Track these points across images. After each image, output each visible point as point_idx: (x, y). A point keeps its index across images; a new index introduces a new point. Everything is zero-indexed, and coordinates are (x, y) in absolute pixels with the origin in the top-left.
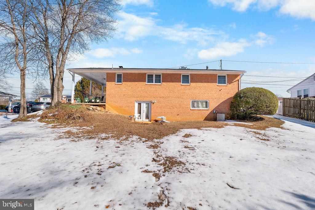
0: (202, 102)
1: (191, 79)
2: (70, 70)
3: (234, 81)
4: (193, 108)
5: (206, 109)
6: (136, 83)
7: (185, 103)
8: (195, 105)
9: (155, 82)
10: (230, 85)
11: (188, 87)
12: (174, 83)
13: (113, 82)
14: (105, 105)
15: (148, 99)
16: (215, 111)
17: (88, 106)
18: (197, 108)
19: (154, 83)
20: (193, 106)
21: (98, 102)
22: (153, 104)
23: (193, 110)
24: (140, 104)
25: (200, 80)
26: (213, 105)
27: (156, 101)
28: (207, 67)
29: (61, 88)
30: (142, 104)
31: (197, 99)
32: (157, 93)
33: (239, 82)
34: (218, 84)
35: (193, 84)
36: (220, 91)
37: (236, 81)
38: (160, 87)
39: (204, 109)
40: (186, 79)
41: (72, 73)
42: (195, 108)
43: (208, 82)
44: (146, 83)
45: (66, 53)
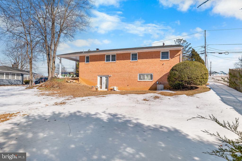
0: (147, 75)
1: (139, 56)
2: (58, 56)
3: (175, 56)
4: (140, 80)
5: (150, 80)
6: (98, 62)
7: (134, 76)
8: (142, 78)
9: (112, 61)
10: (172, 60)
11: (136, 63)
12: (125, 61)
13: (83, 62)
14: (78, 79)
15: (106, 74)
16: (158, 82)
17: (69, 79)
18: (143, 80)
19: (110, 62)
20: (140, 79)
21: (75, 77)
22: (110, 77)
23: (140, 82)
24: (101, 78)
25: (145, 57)
26: (156, 78)
27: (111, 75)
29: (54, 68)
30: (103, 78)
31: (143, 73)
32: (113, 69)
33: (180, 56)
34: (161, 60)
35: (140, 61)
36: (163, 65)
37: (178, 55)
38: (115, 64)
39: (149, 80)
40: (134, 57)
41: (59, 58)
42: (142, 80)
43: (153, 58)
44: (105, 62)
45: (57, 45)
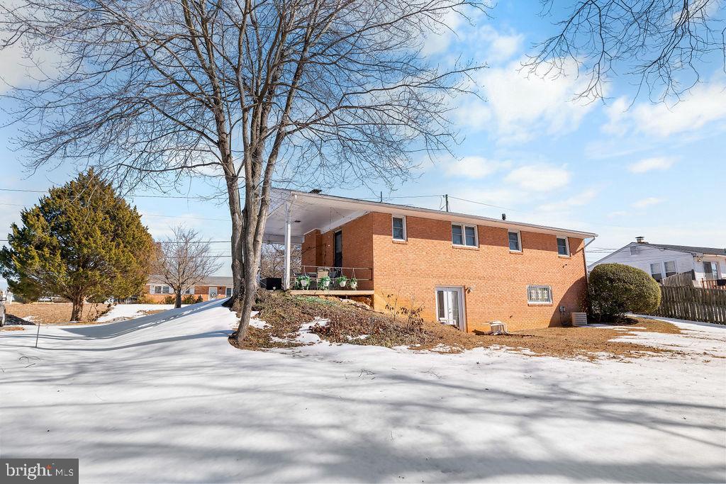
0: (542, 290)
1: (523, 241)
3: (578, 250)
4: (532, 303)
5: (548, 303)
6: (435, 242)
7: (519, 291)
8: (534, 297)
9: (467, 244)
10: (574, 258)
11: (520, 257)
13: (387, 235)
14: (371, 296)
15: (460, 282)
16: (562, 308)
17: (330, 297)
19: (465, 246)
20: (531, 298)
21: (355, 289)
22: (468, 292)
23: (531, 306)
24: (441, 294)
25: (536, 246)
27: (473, 287)
28: (504, 217)
30: (445, 293)
31: (535, 284)
32: (474, 269)
34: (559, 255)
35: (528, 252)
36: (563, 267)
37: (581, 250)
38: (477, 253)
39: (545, 303)
40: (514, 241)
42: (534, 303)
43: (547, 249)
44: (453, 245)
